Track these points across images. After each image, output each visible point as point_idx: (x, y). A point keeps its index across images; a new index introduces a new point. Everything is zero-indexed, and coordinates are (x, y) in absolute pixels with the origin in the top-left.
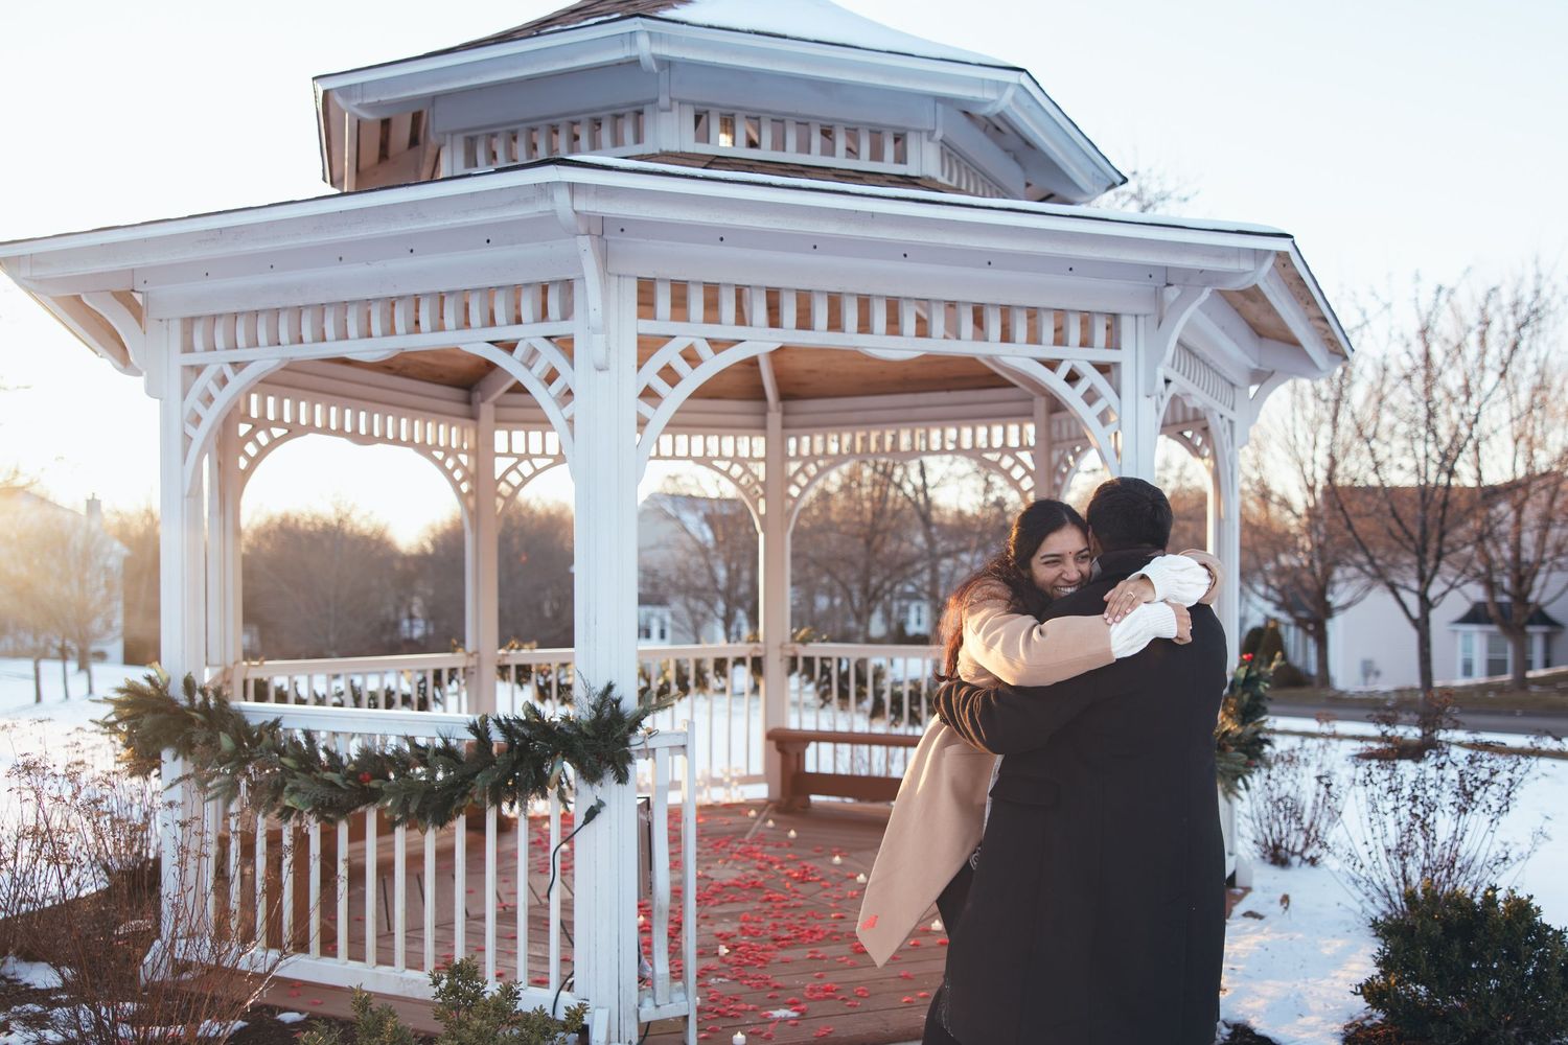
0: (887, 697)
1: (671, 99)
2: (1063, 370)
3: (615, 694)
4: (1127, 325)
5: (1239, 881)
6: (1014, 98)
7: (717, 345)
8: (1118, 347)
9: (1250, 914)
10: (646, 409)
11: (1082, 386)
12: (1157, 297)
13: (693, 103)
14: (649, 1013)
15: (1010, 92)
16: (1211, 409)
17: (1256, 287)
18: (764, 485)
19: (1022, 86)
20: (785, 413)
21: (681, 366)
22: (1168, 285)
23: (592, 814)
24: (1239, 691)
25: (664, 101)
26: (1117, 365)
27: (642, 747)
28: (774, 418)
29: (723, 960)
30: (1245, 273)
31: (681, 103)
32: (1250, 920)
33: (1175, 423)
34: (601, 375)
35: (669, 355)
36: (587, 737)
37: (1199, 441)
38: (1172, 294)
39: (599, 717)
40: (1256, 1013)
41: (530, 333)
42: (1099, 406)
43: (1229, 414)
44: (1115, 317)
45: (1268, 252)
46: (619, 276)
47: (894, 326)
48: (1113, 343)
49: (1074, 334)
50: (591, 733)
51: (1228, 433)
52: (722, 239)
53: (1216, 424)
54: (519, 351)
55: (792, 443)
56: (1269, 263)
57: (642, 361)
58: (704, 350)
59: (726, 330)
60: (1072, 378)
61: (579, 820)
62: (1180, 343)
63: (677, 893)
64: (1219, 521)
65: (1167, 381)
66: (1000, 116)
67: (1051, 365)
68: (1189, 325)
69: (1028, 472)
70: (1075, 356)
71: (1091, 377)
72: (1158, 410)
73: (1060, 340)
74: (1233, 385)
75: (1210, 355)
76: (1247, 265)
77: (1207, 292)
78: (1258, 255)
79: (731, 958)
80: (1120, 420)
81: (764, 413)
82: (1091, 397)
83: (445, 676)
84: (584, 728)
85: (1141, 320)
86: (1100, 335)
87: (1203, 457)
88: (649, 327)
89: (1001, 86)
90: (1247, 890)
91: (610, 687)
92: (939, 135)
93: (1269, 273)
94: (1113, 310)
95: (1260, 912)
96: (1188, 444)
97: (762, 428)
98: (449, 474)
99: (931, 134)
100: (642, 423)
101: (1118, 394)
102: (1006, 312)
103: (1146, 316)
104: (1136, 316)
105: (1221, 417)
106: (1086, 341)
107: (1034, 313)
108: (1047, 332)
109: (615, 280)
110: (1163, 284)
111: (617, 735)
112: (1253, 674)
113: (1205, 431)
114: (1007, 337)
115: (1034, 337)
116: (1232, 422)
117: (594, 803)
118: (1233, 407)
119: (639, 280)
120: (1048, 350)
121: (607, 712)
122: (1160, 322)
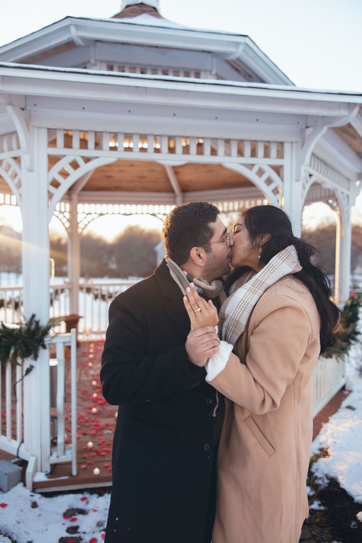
1: (96, 60)
2: (256, 169)
3: (37, 318)
4: (287, 147)
5: (347, 388)
6: (244, 50)
7: (87, 160)
8: (283, 158)
9: (350, 408)
10: (52, 189)
11: (265, 177)
12: (302, 133)
13: (106, 62)
14: (54, 459)
15: (241, 48)
16: (336, 190)
17: (349, 125)
19: (246, 44)
20: (183, 196)
21: (69, 169)
22: (307, 127)
23: (29, 371)
24: (347, 310)
25: (92, 61)
26: (282, 166)
27: (50, 342)
28: (179, 199)
30: (343, 117)
31: (101, 61)
32: (349, 411)
34: (32, 174)
35: (64, 164)
36: (24, 338)
37: (335, 204)
38: (309, 131)
39: (29, 329)
40: (342, 474)
41: (7, 156)
42: (273, 186)
43: (346, 192)
44: (282, 143)
45: (355, 104)
46: (38, 128)
47: (172, 150)
48: (280, 155)
49: (261, 151)
50: (26, 336)
51: (346, 200)
52: (84, 108)
53: (339, 195)
56: (356, 111)
57: (50, 167)
58: (81, 162)
59: (90, 152)
60: (260, 173)
61: (24, 373)
62: (313, 154)
65: (310, 176)
66: (239, 59)
67: (251, 166)
68: (317, 145)
70: (261, 162)
71: (269, 173)
72: (304, 188)
73: (254, 154)
74: (349, 180)
75: (334, 164)
76: (344, 112)
77: (325, 128)
78: (350, 106)
80: (283, 193)
81: (175, 197)
82: (269, 181)
84: (23, 334)
85: (294, 145)
86: (274, 152)
87: (336, 210)
88: (54, 151)
89: (237, 44)
90: (350, 392)
91: (33, 316)
92: (214, 72)
93: (357, 116)
94: (280, 139)
95: (354, 406)
96: (331, 205)
97: (174, 202)
99: (210, 71)
100: (50, 196)
101: (282, 180)
102: (227, 141)
103: (296, 143)
104: (292, 143)
105: (342, 193)
106: (267, 155)
107: (241, 142)
108: (247, 151)
109: (36, 130)
110: (304, 127)
111: (37, 337)
112: (355, 303)
113: (336, 200)
114: (228, 154)
115: (241, 153)
116: (348, 196)
117: (29, 366)
118: (349, 189)
119: (48, 129)
120: (247, 159)
121: (33, 327)
122: (303, 145)
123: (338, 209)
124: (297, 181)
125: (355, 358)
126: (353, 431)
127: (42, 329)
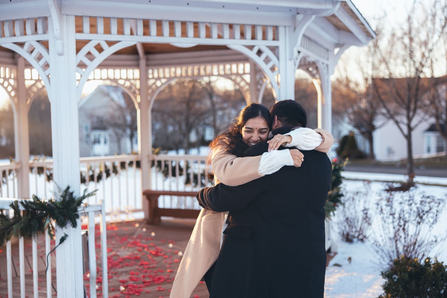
0: (192, 177)
2: (256, 50)
3: (71, 190)
4: (281, 31)
5: (333, 250)
7: (110, 44)
8: (278, 40)
9: (337, 265)
11: (263, 56)
12: (294, 18)
16: (318, 61)
17: (333, 15)
18: (139, 90)
20: (147, 60)
21: (95, 52)
22: (298, 14)
23: (62, 240)
26: (277, 47)
27: (83, 212)
28: (143, 62)
29: (122, 292)
30: (328, 10)
32: (336, 267)
33: (305, 65)
34: (61, 58)
35: (90, 47)
36: (59, 208)
37: (315, 72)
38: (300, 17)
39: (64, 200)
41: (30, 39)
42: (270, 65)
43: (326, 62)
44: (276, 27)
45: (338, 1)
46: (67, 15)
47: (184, 34)
48: (276, 38)
49: (259, 35)
50: (61, 207)
51: (326, 70)
53: (320, 65)
54: (26, 46)
55: (150, 71)
56: (339, 5)
57: (78, 51)
58: (104, 46)
59: (113, 36)
60: (259, 53)
61: (57, 242)
62: (304, 36)
63: (99, 271)
64: (323, 106)
65: (299, 52)
67: (251, 48)
68: (308, 28)
69: (247, 84)
70: (259, 44)
71: (267, 53)
72: (295, 64)
73: (253, 38)
74: (328, 50)
75: (317, 39)
76: (330, 6)
77: (314, 17)
78: (334, 2)
79: (125, 292)
80: (279, 70)
81: (138, 60)
82: (267, 60)
83: (7, 173)
84: (58, 205)
85: (287, 28)
86: (270, 35)
87: (316, 79)
88: (81, 37)
90: (336, 254)
91: (68, 188)
93: (339, 9)
94: (276, 24)
95: (340, 263)
96: (310, 73)
97: (137, 66)
98: (6, 88)
101: (278, 59)
102: (231, 26)
103: (289, 27)
104: (285, 27)
105: (323, 63)
106: (265, 38)
107: (242, 26)
108: (249, 34)
109: (65, 17)
110: (296, 13)
111: (72, 207)
112: (337, 167)
113: (317, 68)
114: (232, 37)
115: (243, 35)
116: (327, 66)
117: (63, 235)
118: (328, 59)
119: (76, 16)
120: (249, 42)
121: (67, 198)
122: (295, 29)
123: (317, 76)
124: (291, 60)
125: (338, 224)
126: (342, 280)
127: (76, 199)
